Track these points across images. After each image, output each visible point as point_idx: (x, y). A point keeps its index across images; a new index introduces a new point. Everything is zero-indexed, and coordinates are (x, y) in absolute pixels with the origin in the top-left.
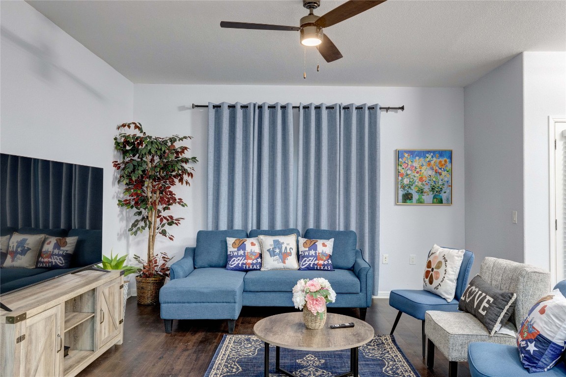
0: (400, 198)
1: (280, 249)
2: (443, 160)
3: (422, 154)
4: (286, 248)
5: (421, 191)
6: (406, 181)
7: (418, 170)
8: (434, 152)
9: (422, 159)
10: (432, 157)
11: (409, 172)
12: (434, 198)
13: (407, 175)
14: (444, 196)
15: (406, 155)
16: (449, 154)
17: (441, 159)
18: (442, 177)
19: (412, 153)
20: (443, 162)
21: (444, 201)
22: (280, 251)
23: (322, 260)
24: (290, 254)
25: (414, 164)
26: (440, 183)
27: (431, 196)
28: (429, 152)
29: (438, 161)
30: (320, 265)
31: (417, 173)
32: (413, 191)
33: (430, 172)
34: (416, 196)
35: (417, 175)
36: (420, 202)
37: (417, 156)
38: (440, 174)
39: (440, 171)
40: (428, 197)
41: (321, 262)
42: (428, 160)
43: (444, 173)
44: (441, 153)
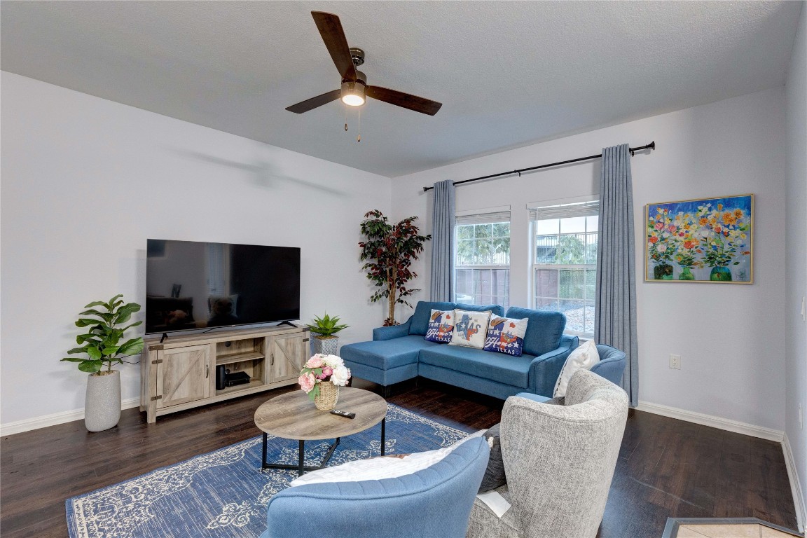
0: (651, 272)
1: (467, 324)
2: (731, 212)
3: (691, 206)
4: (472, 324)
5: (688, 262)
6: (661, 248)
7: (683, 231)
8: (714, 202)
9: (690, 214)
10: (710, 209)
11: (665, 235)
12: (713, 272)
13: (663, 239)
14: (734, 270)
15: (661, 211)
16: (746, 203)
17: (727, 211)
18: (729, 239)
19: (671, 207)
20: (733, 216)
21: (733, 277)
22: (466, 327)
23: (505, 342)
24: (476, 331)
25: (676, 223)
26: (727, 248)
27: (708, 269)
28: (702, 203)
29: (722, 213)
30: (503, 347)
31: (681, 235)
32: (674, 262)
33: (706, 233)
34: (678, 270)
35: (682, 238)
36: (685, 278)
37: (680, 210)
38: (727, 235)
39: (726, 230)
40: (704, 271)
41: (504, 344)
42: (700, 214)
43: (733, 233)
44: (728, 203)
